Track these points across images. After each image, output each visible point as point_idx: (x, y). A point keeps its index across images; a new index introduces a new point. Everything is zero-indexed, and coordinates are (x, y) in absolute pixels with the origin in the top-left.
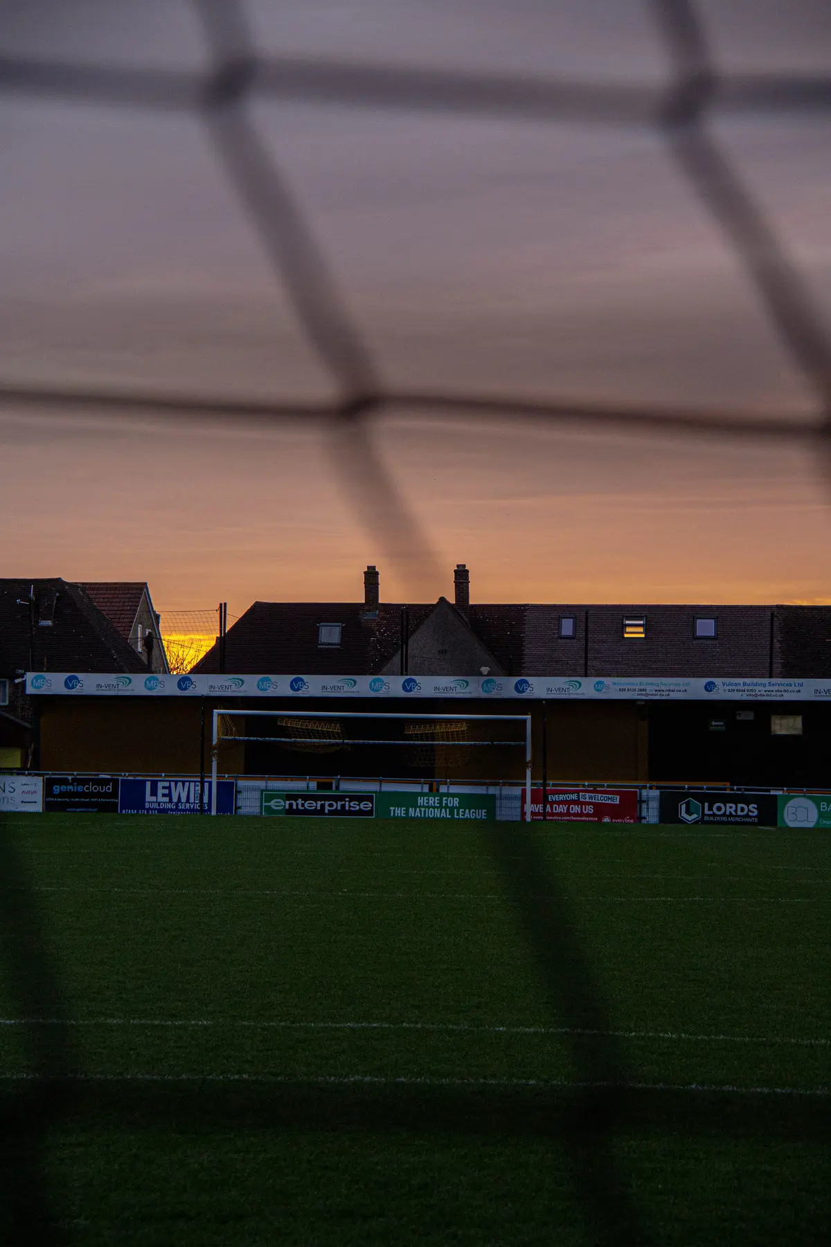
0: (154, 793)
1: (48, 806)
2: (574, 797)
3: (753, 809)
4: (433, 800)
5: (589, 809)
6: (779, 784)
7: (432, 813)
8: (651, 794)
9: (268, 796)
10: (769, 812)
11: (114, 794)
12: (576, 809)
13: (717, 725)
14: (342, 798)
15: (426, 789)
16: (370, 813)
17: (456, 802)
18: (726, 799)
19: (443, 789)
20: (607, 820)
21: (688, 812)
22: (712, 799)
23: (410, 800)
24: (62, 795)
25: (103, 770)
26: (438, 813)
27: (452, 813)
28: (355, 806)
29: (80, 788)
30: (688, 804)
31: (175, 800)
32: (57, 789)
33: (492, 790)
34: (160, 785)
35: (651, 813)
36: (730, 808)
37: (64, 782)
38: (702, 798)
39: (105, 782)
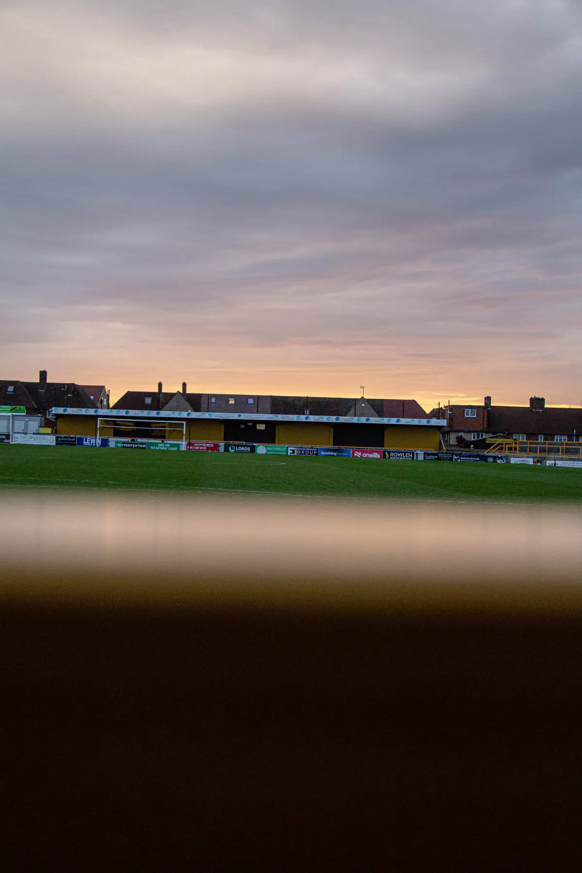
0: (86, 441)
1: (57, 444)
2: (201, 445)
3: (249, 449)
4: (163, 445)
5: (205, 448)
6: (256, 442)
7: (162, 448)
8: (222, 445)
9: (117, 442)
10: (253, 450)
11: (75, 441)
12: (202, 448)
13: (242, 426)
14: (138, 444)
15: (161, 442)
16: (145, 448)
17: (169, 445)
18: (242, 446)
19: (165, 442)
20: (210, 451)
21: (232, 449)
22: (238, 446)
23: (156, 445)
24: (61, 441)
25: (72, 434)
26: (164, 448)
27: (168, 448)
28: (141, 446)
29: (66, 439)
30: (232, 447)
31: (92, 443)
32: (59, 439)
33: (179, 442)
34: (88, 439)
35: (222, 449)
36: (243, 448)
37: (61, 437)
38: (236, 446)
39: (72, 438)
